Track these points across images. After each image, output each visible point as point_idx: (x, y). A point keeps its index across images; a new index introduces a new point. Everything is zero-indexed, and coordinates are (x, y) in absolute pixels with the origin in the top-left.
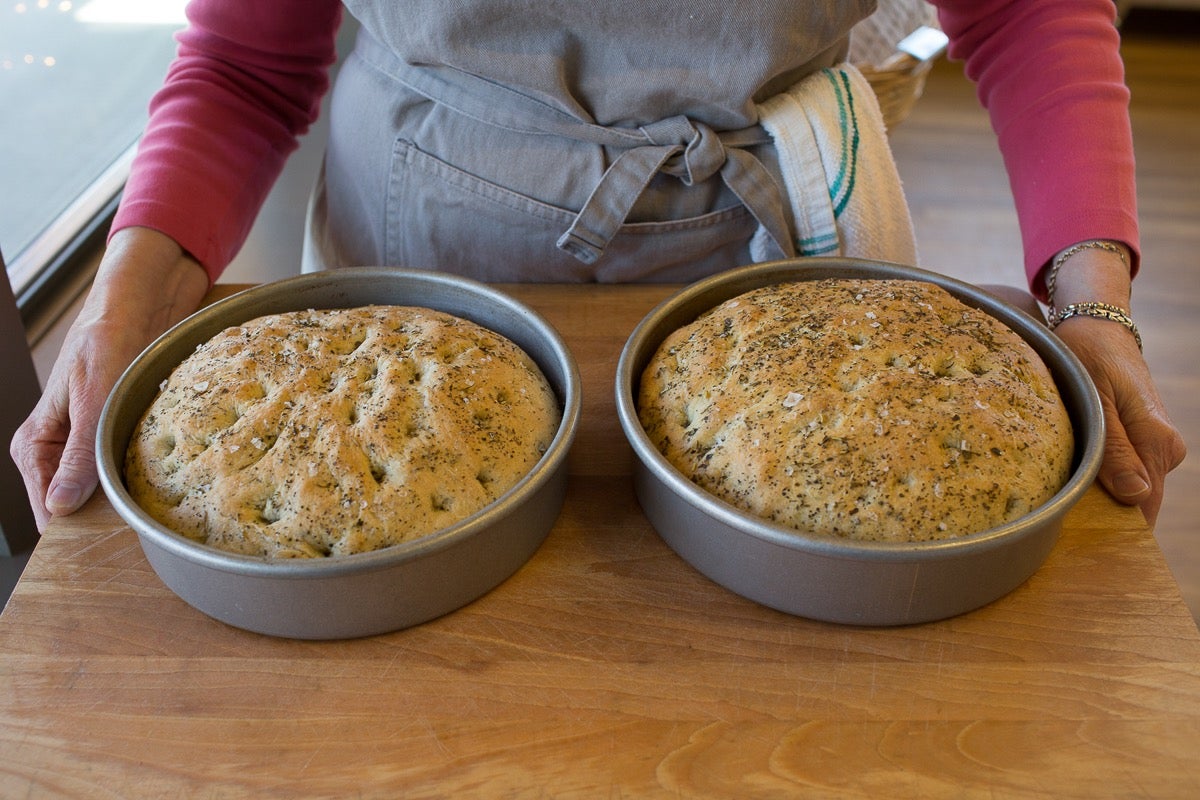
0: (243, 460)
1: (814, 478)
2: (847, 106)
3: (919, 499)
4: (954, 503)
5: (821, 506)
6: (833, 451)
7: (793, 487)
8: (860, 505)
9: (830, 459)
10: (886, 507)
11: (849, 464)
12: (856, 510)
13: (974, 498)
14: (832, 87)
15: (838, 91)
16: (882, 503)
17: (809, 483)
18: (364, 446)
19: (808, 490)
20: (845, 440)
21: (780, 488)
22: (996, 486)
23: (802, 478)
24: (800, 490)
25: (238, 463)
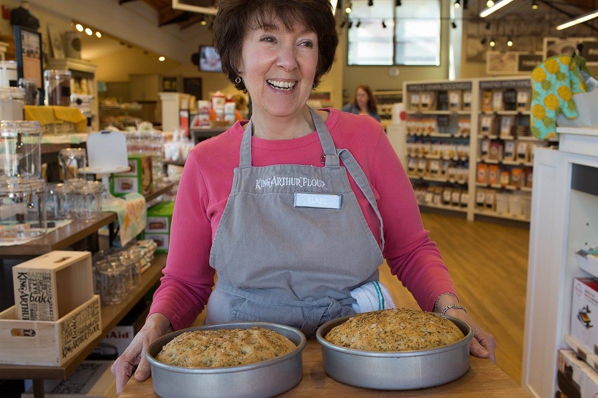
0: (199, 352)
1: (383, 341)
2: (379, 291)
3: (417, 342)
4: (428, 343)
5: (387, 348)
6: (387, 334)
7: (377, 345)
8: (399, 346)
9: (387, 336)
10: (407, 345)
11: (393, 336)
12: (398, 347)
13: (434, 342)
14: (373, 285)
15: (376, 287)
16: (405, 345)
17: (382, 343)
18: (238, 345)
19: (382, 345)
20: (391, 331)
21: (373, 346)
22: (440, 340)
23: (380, 342)
24: (380, 345)
25: (197, 353)
